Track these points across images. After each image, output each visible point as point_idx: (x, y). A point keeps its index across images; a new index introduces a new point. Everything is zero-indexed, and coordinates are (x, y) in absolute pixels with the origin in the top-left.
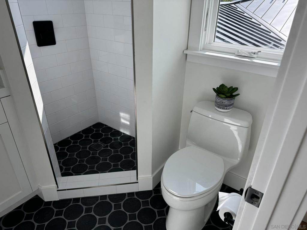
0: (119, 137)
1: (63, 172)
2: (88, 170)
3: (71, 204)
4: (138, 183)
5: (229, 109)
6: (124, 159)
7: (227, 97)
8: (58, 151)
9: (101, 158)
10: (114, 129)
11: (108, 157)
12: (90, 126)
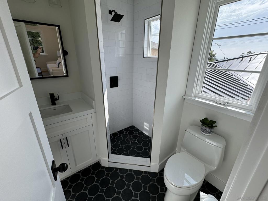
0: (142, 136)
1: (112, 151)
2: (124, 153)
3: (114, 171)
4: (150, 167)
5: (210, 134)
6: (143, 150)
7: (208, 127)
8: (112, 139)
9: (132, 146)
10: (140, 131)
11: (135, 147)
12: (128, 127)
